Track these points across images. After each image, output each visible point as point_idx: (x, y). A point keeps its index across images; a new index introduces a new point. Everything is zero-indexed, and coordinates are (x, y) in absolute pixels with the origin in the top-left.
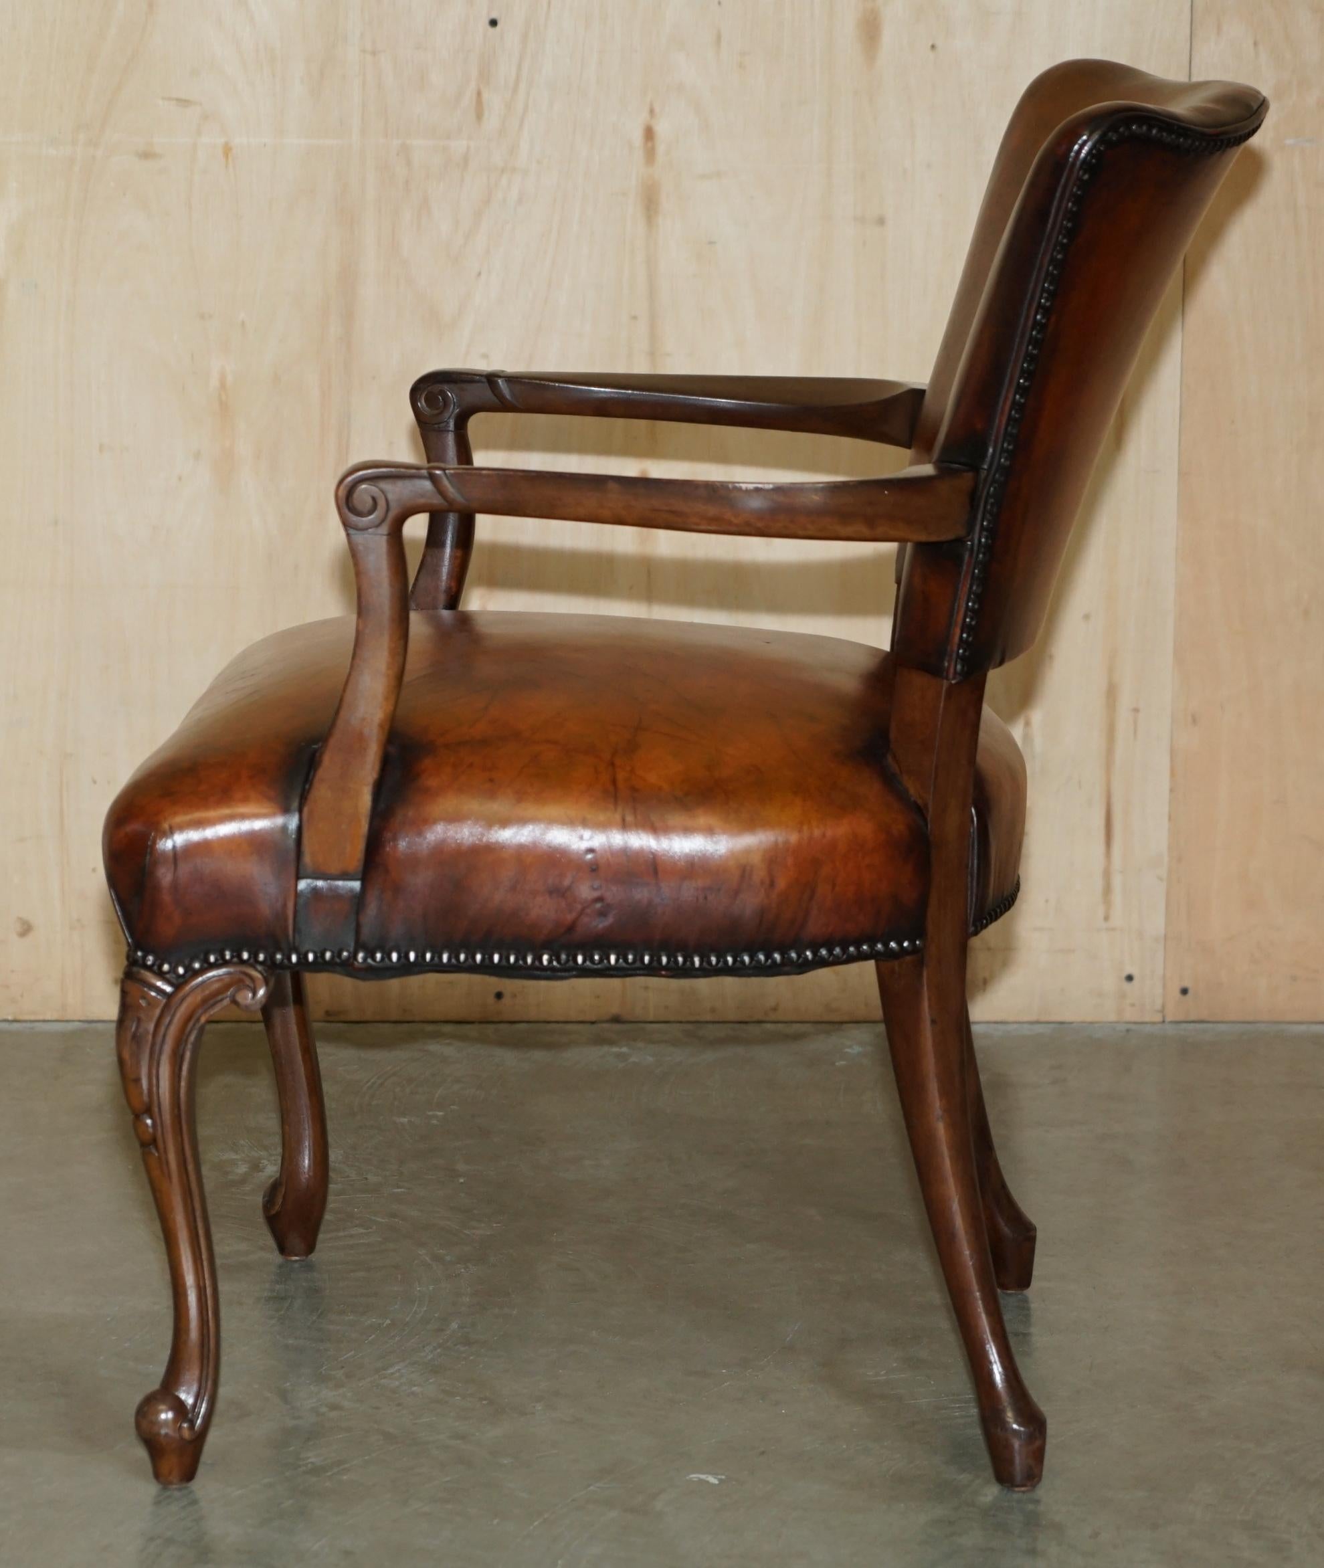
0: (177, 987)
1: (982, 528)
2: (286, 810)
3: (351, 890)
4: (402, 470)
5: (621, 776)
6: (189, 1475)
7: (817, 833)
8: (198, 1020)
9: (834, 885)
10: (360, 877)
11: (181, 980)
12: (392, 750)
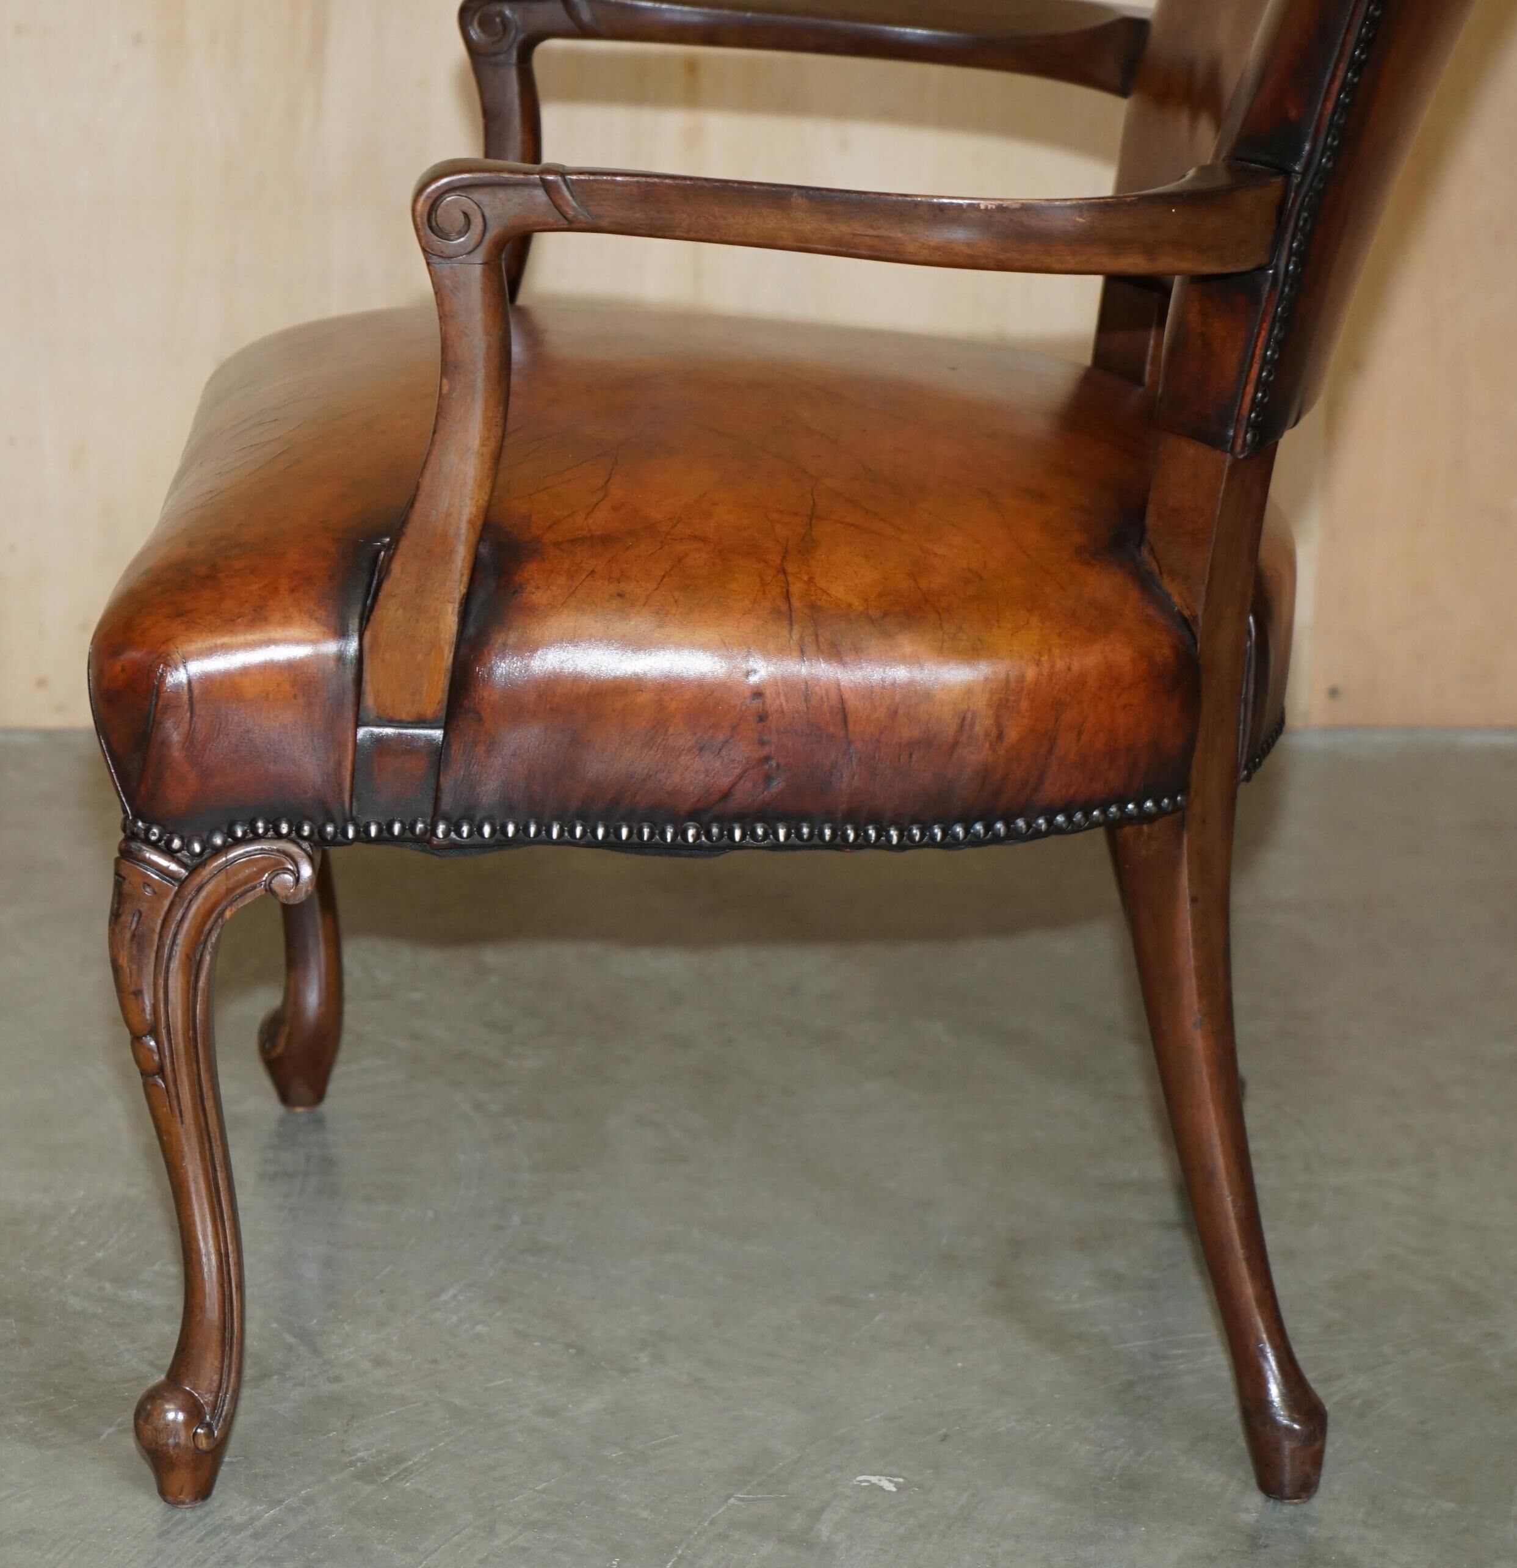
0: (193, 870)
1: (1291, 253)
2: (341, 633)
3: (430, 741)
4: (506, 175)
5: (796, 588)
6: (203, 1492)
7: (1060, 665)
8: (221, 914)
9: (1080, 733)
10: (443, 724)
11: (196, 861)
12: (484, 550)
